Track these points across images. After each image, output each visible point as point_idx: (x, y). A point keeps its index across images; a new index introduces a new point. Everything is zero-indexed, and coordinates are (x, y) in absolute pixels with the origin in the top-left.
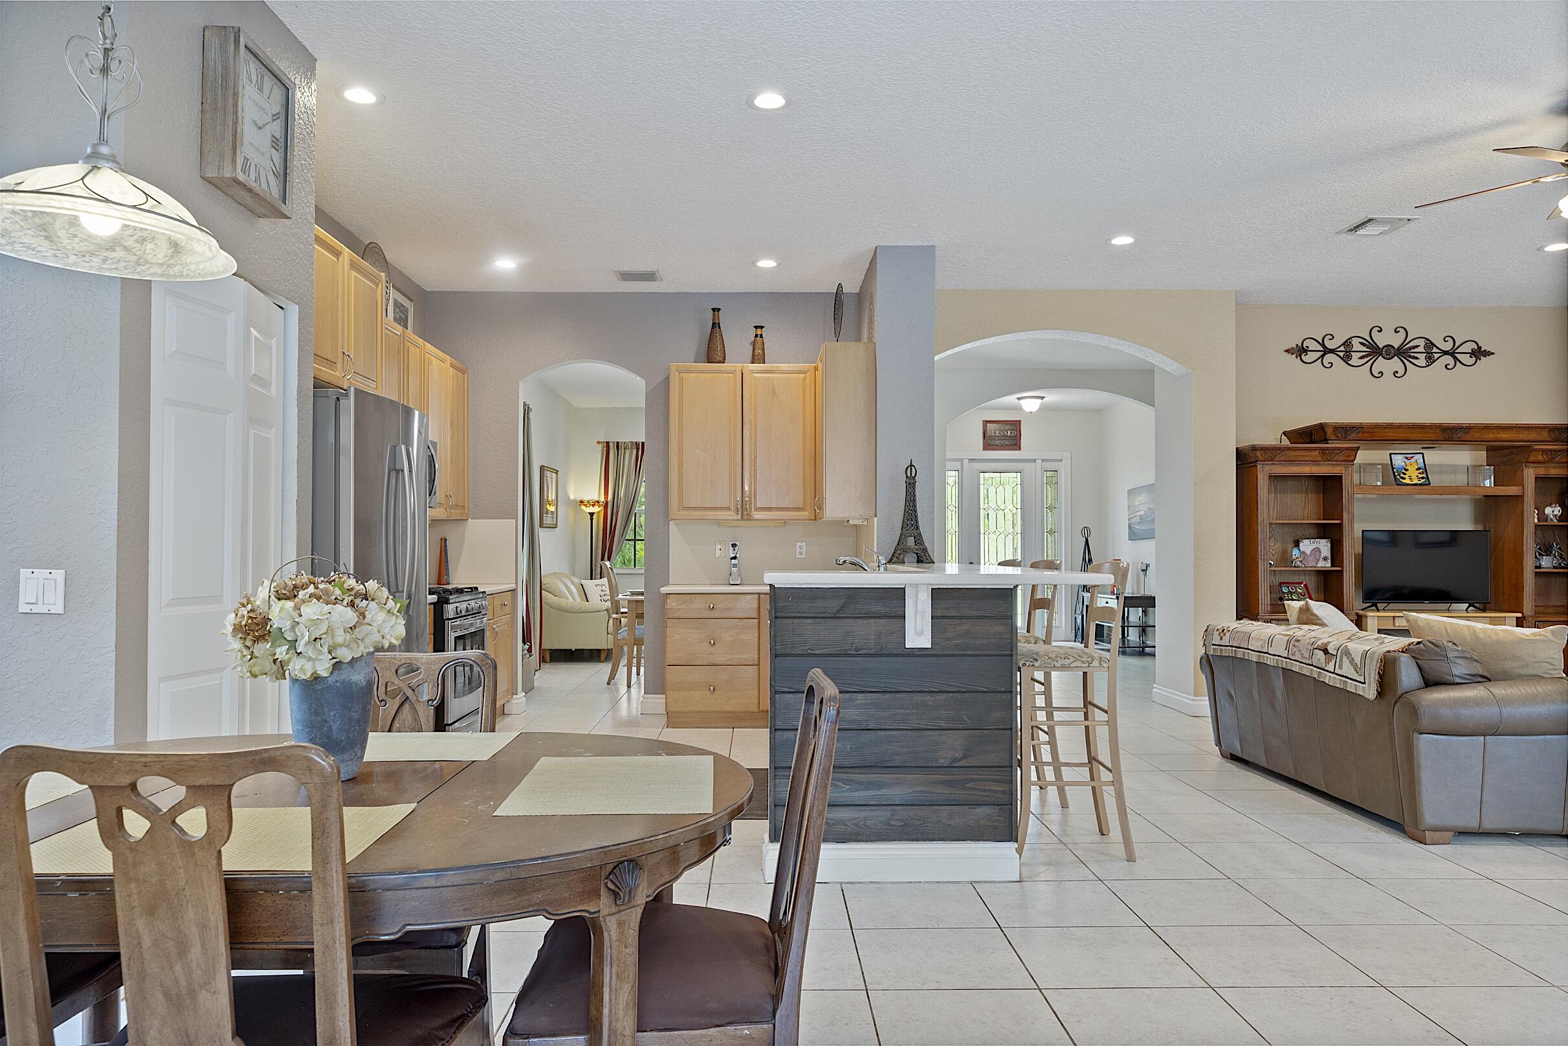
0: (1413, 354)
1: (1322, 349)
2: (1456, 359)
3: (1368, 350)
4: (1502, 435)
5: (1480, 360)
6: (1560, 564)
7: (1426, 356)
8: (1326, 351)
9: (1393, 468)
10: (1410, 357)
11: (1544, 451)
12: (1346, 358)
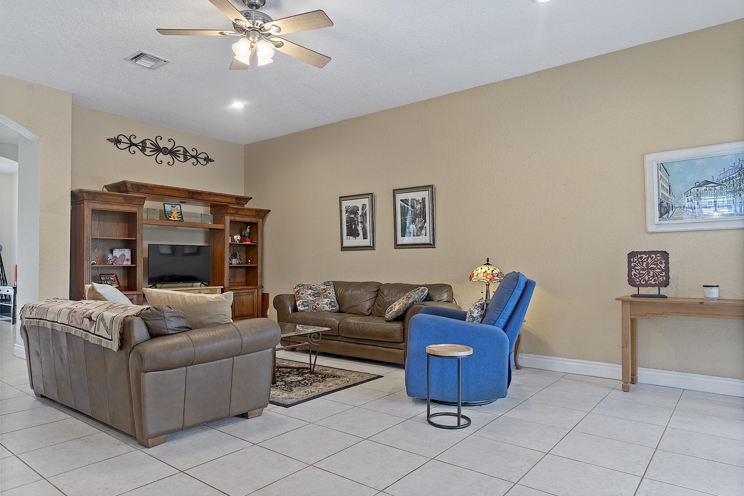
0: (177, 155)
1: (129, 143)
2: (197, 161)
3: (155, 148)
4: (216, 199)
5: (208, 163)
6: (240, 262)
7: (184, 156)
8: (132, 144)
9: (165, 211)
10: (176, 156)
11: (233, 208)
12: (143, 150)
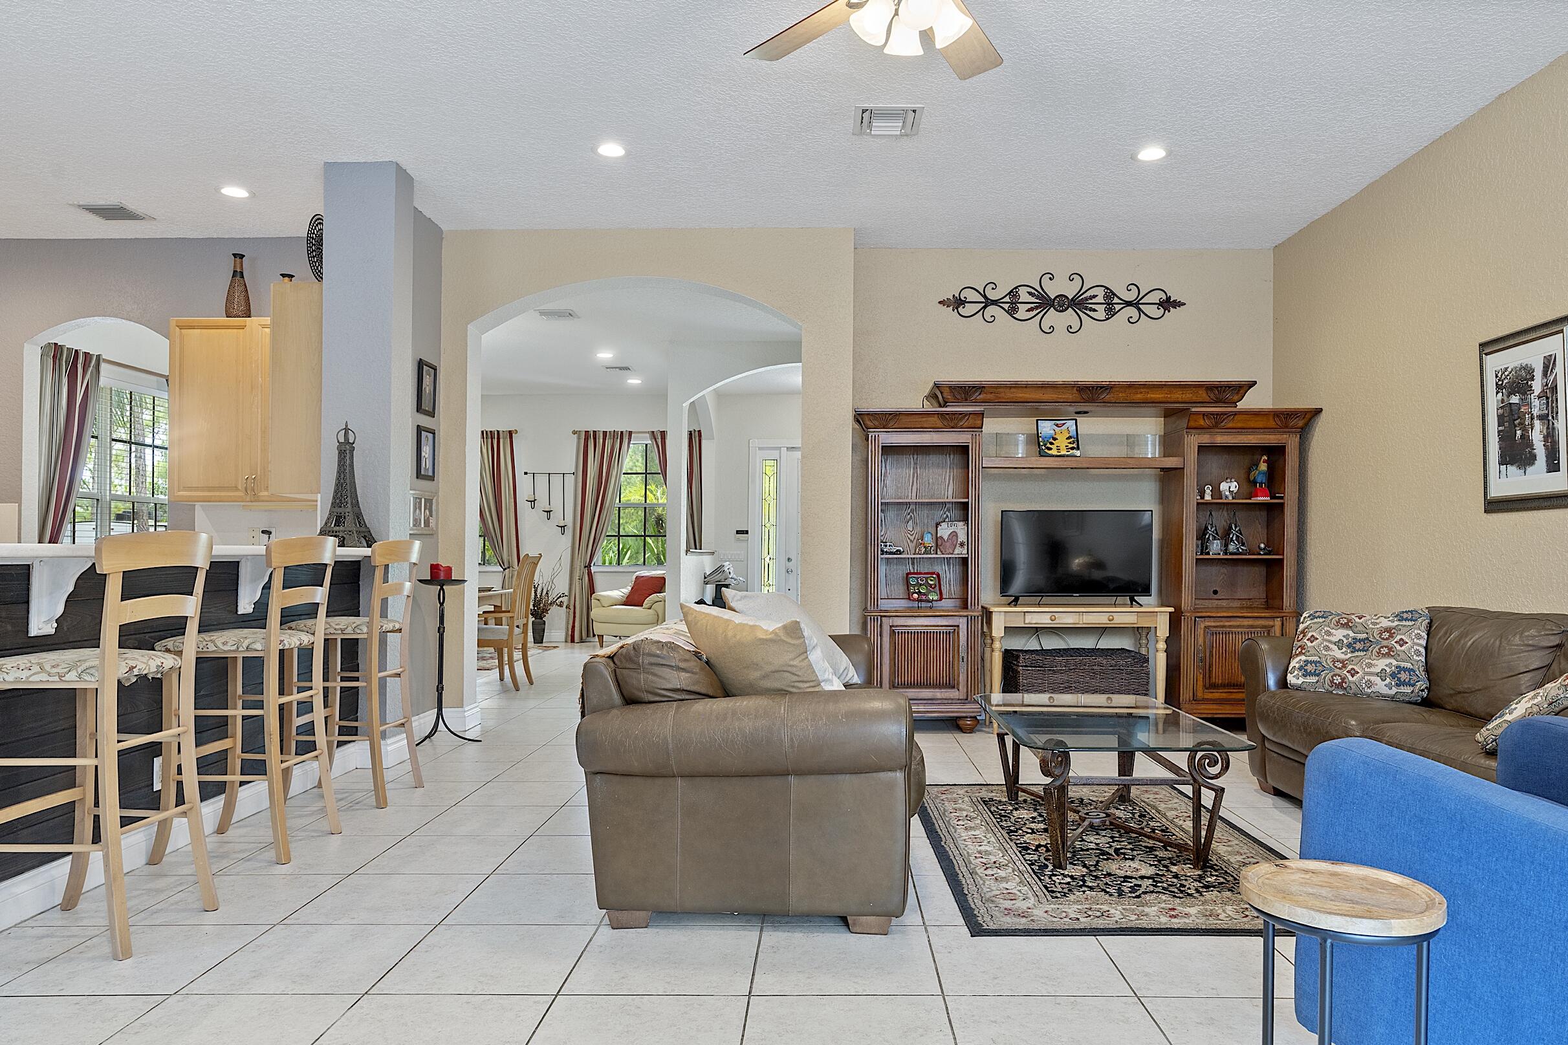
0: (1090, 306)
1: (984, 300)
2: (1139, 310)
3: (1038, 301)
5: (1169, 311)
7: (1106, 307)
8: (988, 302)
9: (1038, 437)
10: (1086, 308)
11: (1204, 414)
12: (1012, 311)
